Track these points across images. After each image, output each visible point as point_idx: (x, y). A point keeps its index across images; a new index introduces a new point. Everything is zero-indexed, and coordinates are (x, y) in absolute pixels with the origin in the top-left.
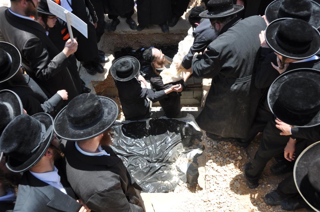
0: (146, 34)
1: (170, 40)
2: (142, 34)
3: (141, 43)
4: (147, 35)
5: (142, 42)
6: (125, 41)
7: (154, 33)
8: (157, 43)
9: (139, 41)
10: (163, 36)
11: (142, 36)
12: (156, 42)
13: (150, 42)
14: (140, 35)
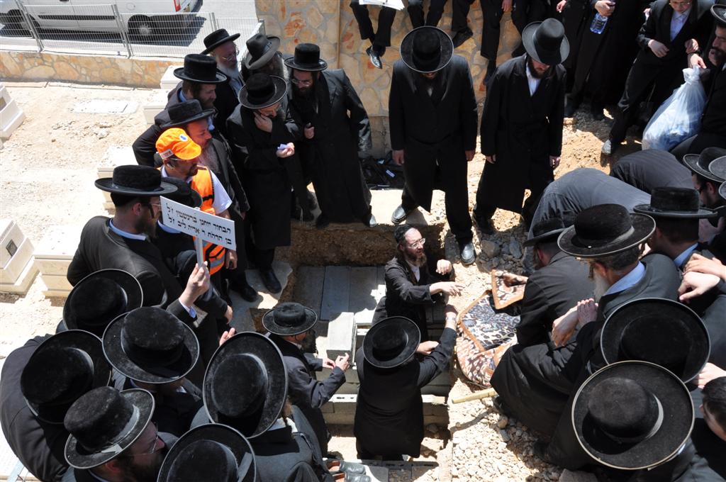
0: (351, 231)
1: (391, 244)
2: (343, 230)
3: (340, 247)
4: (351, 233)
5: (341, 245)
6: (311, 242)
7: (364, 230)
8: (368, 248)
9: (336, 242)
10: (380, 235)
11: (343, 233)
12: (367, 246)
13: (357, 245)
14: (338, 231)
